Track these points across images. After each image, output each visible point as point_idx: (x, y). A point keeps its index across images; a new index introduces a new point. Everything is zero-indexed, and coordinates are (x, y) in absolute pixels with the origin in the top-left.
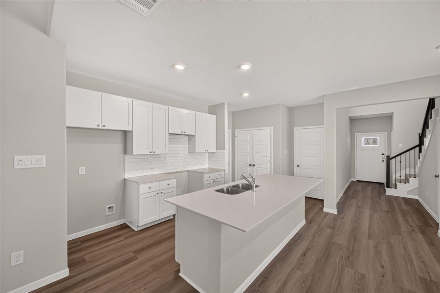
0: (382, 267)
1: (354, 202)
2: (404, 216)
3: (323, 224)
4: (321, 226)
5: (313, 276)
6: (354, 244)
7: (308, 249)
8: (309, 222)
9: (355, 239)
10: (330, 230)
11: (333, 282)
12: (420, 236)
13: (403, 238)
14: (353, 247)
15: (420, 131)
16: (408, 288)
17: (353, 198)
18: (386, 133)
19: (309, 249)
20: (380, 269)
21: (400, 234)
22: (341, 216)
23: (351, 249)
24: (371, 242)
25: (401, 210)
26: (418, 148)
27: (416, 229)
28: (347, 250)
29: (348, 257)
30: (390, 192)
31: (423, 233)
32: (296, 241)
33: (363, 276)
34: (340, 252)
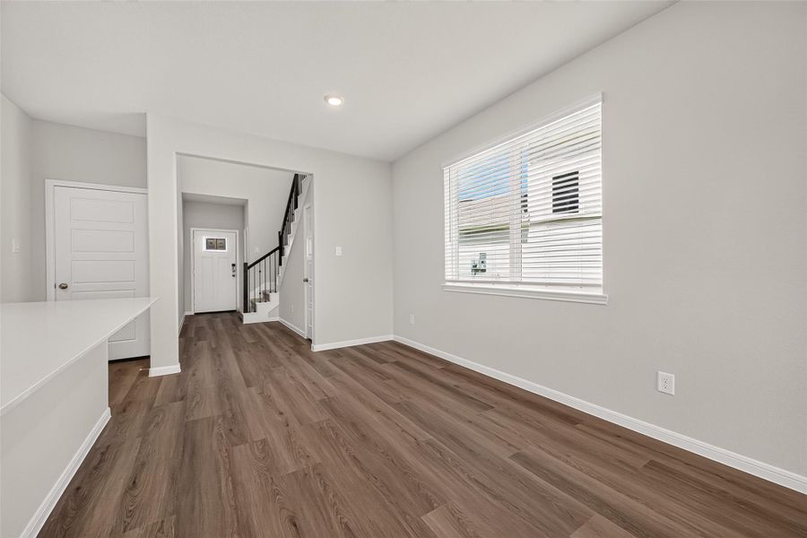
0: (281, 413)
1: (203, 344)
2: (274, 341)
3: (157, 400)
4: (155, 405)
5: (177, 511)
6: (231, 405)
7: (141, 466)
8: (120, 410)
9: (229, 397)
10: (178, 404)
11: (223, 491)
12: (298, 357)
13: (285, 368)
14: (231, 410)
15: (280, 230)
16: (316, 420)
17: (199, 340)
18: (238, 232)
19: (143, 464)
20: (279, 418)
21: (280, 364)
22: (191, 372)
23: (229, 415)
24: (253, 390)
25: (269, 337)
26: (278, 252)
27: (291, 351)
28: (223, 420)
29: (231, 430)
30: (248, 318)
31: (299, 353)
32: (96, 468)
33: (264, 442)
34: (213, 430)
